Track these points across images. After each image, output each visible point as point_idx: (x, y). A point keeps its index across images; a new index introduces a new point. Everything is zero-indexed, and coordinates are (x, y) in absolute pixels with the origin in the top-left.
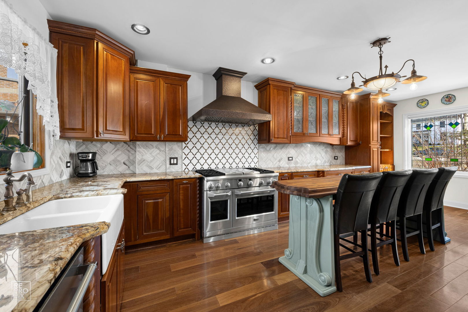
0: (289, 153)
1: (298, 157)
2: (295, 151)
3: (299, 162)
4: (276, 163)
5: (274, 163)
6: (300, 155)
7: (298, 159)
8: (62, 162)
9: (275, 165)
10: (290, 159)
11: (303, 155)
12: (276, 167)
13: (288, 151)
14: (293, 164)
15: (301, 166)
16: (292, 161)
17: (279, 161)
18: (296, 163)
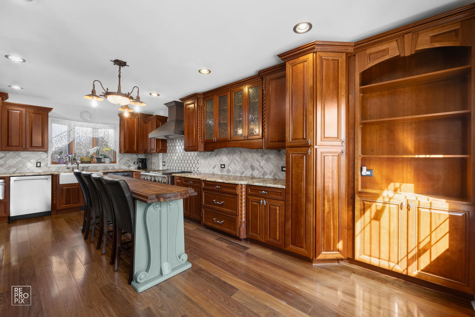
0: (221, 160)
1: (230, 165)
2: (228, 159)
3: (231, 170)
4: (211, 170)
5: (210, 169)
6: (233, 163)
7: (231, 167)
8: (130, 162)
9: (210, 171)
10: (223, 166)
11: (236, 163)
12: (211, 173)
13: (220, 158)
14: (225, 172)
15: (234, 175)
16: (224, 169)
17: (214, 168)
18: (229, 171)
